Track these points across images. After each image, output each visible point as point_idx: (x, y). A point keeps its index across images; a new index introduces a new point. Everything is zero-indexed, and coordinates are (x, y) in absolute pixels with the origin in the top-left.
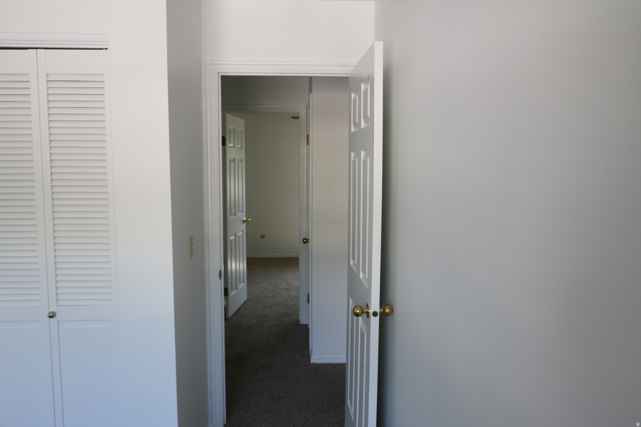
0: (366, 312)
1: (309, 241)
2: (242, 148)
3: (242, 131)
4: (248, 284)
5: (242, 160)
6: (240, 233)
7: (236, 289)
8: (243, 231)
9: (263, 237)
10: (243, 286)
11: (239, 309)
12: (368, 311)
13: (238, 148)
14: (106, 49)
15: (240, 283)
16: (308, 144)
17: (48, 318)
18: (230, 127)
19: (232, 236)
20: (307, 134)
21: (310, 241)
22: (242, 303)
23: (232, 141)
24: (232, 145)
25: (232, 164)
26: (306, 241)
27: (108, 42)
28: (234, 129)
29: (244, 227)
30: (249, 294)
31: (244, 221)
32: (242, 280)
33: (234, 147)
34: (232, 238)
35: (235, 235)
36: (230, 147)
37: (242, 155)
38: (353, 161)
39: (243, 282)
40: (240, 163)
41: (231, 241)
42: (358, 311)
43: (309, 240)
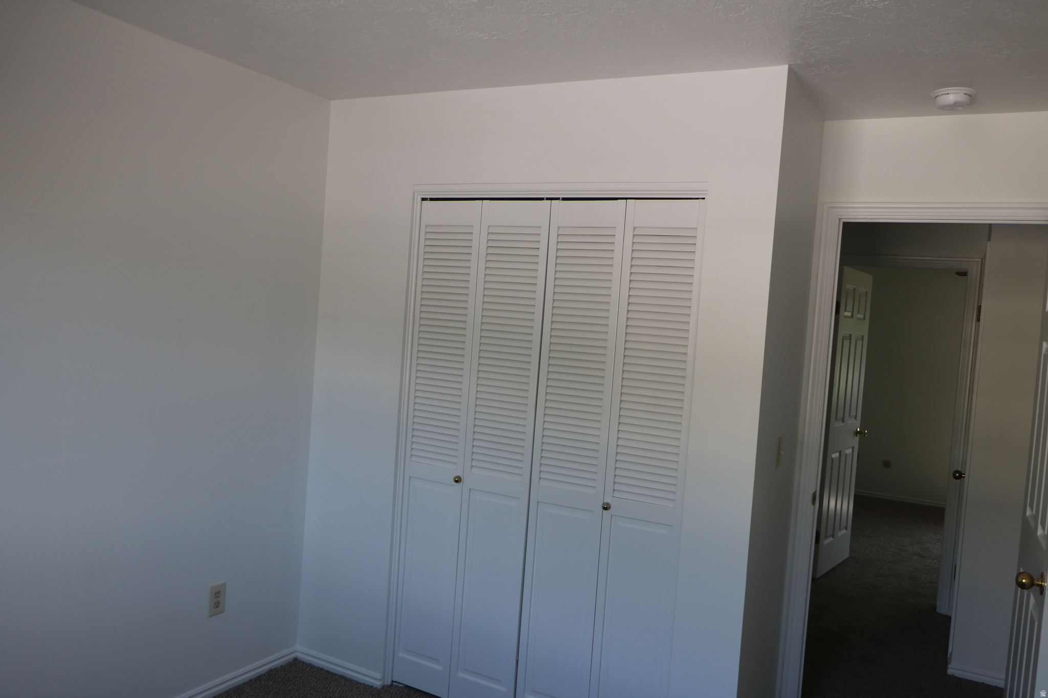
0: (1038, 585)
1: (964, 477)
2: (864, 318)
3: (867, 292)
4: (853, 535)
5: (863, 336)
6: (849, 451)
7: (833, 536)
8: (853, 448)
9: (887, 464)
10: (844, 534)
11: (834, 569)
12: (1041, 584)
13: (859, 319)
14: (704, 199)
15: (840, 529)
16: (978, 320)
17: (602, 509)
18: (849, 286)
19: (835, 452)
20: (979, 305)
21: (966, 476)
22: (840, 561)
23: (850, 307)
24: (848, 314)
25: (847, 342)
26: (959, 475)
27: (707, 191)
28: (854, 289)
29: (856, 441)
30: (852, 549)
31: (857, 433)
32: (843, 525)
33: (852, 317)
34: (835, 455)
35: (840, 452)
36: (846, 317)
37: (864, 330)
38: (1044, 355)
39: (846, 528)
40: (860, 343)
41: (833, 459)
42: (1024, 581)
43: (964, 474)
